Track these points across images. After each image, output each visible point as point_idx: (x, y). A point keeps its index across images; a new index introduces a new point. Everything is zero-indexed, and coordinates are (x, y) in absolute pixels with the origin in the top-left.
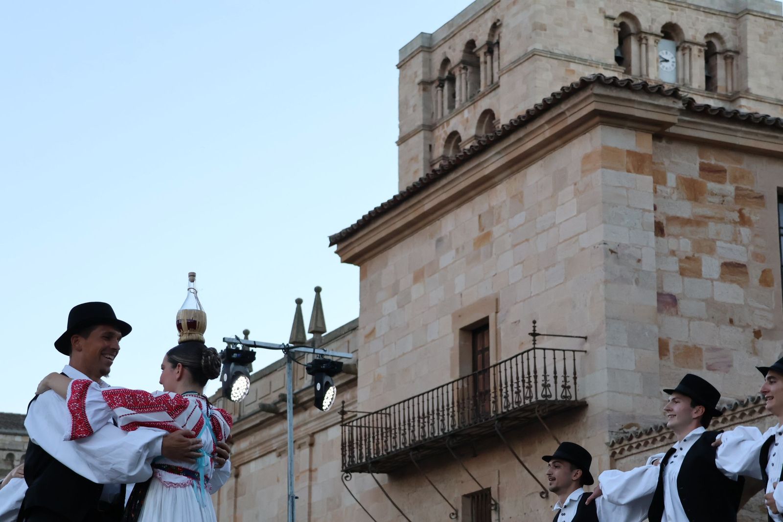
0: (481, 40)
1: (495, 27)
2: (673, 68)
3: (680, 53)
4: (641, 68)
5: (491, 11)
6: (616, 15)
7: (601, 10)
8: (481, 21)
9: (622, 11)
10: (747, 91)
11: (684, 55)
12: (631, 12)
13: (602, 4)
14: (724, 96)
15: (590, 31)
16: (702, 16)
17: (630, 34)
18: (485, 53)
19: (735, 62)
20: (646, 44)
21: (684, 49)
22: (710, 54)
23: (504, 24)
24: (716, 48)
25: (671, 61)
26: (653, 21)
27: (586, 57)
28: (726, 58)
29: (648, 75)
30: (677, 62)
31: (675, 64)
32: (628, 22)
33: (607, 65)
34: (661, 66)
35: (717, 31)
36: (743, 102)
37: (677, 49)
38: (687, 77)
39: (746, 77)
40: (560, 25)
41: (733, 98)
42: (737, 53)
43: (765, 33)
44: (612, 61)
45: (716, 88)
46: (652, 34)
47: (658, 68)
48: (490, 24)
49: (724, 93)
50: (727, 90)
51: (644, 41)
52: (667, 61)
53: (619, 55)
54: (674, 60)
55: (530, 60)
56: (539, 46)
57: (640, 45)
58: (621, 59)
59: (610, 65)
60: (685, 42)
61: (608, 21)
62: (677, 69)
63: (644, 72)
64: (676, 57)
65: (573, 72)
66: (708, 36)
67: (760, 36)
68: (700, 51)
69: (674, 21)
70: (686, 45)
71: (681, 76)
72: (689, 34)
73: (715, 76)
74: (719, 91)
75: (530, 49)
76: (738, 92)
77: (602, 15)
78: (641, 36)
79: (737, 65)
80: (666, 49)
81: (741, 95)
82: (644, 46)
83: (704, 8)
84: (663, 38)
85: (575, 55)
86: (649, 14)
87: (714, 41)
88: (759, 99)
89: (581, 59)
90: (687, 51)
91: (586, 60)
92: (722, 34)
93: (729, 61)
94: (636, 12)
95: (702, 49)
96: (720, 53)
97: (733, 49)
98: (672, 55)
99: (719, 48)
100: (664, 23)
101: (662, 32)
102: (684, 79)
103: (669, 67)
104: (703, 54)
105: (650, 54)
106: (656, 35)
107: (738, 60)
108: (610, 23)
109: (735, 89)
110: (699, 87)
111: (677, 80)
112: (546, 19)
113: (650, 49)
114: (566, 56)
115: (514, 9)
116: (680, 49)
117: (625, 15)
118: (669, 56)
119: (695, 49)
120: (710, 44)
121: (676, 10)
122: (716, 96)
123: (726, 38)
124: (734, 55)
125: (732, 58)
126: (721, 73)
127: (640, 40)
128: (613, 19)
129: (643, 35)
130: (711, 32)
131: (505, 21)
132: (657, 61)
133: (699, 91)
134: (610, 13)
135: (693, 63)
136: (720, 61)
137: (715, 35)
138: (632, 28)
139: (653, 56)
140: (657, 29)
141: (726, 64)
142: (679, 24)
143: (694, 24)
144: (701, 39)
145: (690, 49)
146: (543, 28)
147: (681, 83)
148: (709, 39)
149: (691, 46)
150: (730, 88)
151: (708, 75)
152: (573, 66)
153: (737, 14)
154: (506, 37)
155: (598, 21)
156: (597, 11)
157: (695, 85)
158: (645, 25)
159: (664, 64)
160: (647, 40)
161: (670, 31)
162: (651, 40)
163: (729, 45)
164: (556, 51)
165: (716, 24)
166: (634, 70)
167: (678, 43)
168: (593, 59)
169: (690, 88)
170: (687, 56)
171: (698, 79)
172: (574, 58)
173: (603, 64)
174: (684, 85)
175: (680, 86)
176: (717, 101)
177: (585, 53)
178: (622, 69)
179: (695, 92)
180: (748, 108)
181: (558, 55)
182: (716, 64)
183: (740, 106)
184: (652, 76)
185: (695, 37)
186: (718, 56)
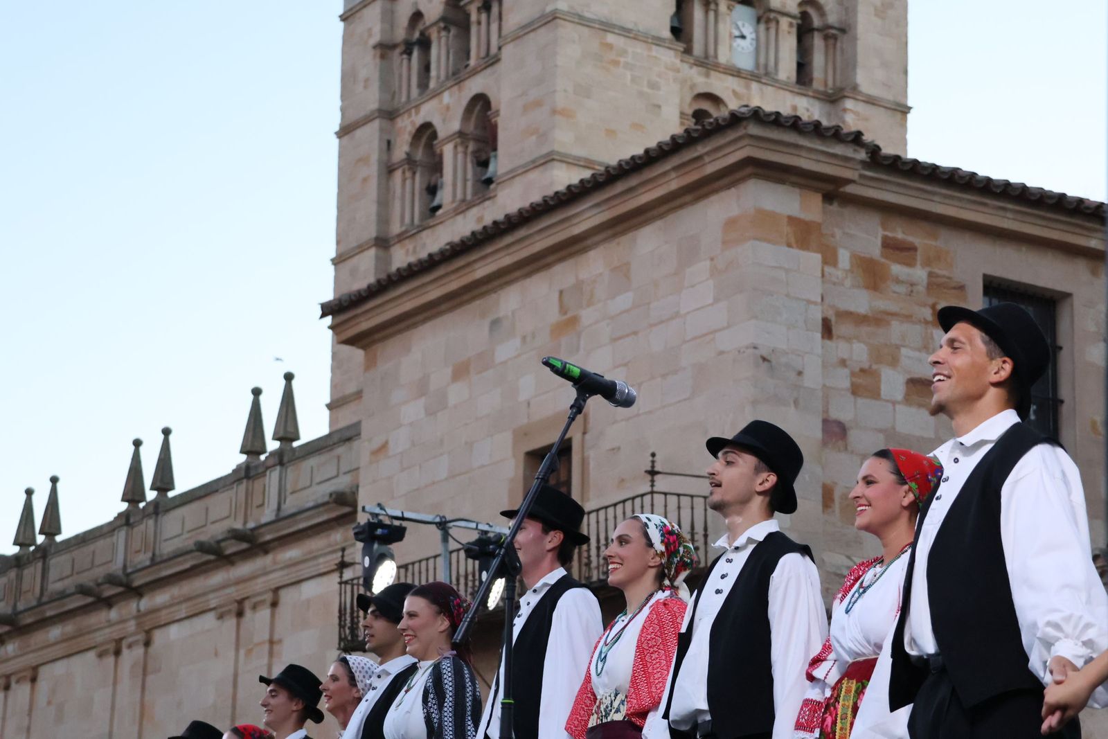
2: (752, 49)
3: (762, 27)
4: (706, 45)
10: (855, 88)
11: (768, 29)
14: (825, 93)
18: (479, 9)
19: (839, 44)
20: (716, 12)
21: (768, 21)
22: (804, 29)
24: (812, 22)
25: (749, 37)
27: (630, 26)
28: (826, 38)
29: (716, 56)
30: (757, 39)
31: (754, 42)
33: (659, 39)
34: (735, 44)
36: (849, 104)
37: (759, 20)
38: (771, 63)
39: (854, 67)
41: (833, 98)
42: (843, 31)
43: (883, 5)
44: (667, 34)
45: (811, 80)
47: (731, 46)
49: (822, 88)
50: (826, 85)
51: (712, 6)
52: (743, 37)
53: (676, 24)
54: (754, 36)
55: (548, 26)
56: (562, 6)
57: (707, 12)
58: (680, 31)
59: (663, 39)
60: (771, 11)
62: (757, 50)
63: (711, 52)
64: (757, 32)
65: (610, 47)
66: (802, 3)
67: (876, 9)
68: (791, 25)
70: (772, 15)
71: (762, 61)
73: (810, 63)
74: (816, 85)
75: (549, 9)
76: (842, 89)
79: (842, 50)
80: (742, 20)
81: (846, 94)
82: (712, 14)
84: (740, 3)
85: (615, 22)
87: (811, 11)
88: (871, 101)
89: (622, 28)
90: (773, 25)
91: (629, 31)
92: (822, 1)
93: (831, 42)
95: (794, 22)
96: (818, 30)
97: (836, 25)
98: (751, 30)
99: (817, 22)
102: (766, 66)
103: (746, 45)
104: (794, 30)
105: (721, 26)
107: (843, 42)
109: (838, 84)
110: (788, 78)
111: (757, 65)
113: (720, 18)
114: (602, 23)
116: (763, 20)
118: (748, 30)
119: (784, 22)
120: (804, 16)
122: (811, 94)
123: (828, 10)
124: (838, 34)
125: (835, 38)
126: (818, 60)
127: (707, 5)
132: (731, 34)
133: (786, 84)
135: (781, 43)
136: (818, 42)
137: (813, 2)
139: (725, 28)
141: (827, 46)
144: (793, 8)
145: (778, 22)
147: (762, 71)
148: (804, 8)
149: (779, 17)
150: (830, 83)
151: (801, 61)
152: (610, 38)
157: (782, 75)
159: (739, 41)
160: (717, 5)
162: (723, 5)
163: (832, 19)
164: (587, 15)
166: (698, 48)
167: (761, 12)
168: (641, 29)
169: (777, 81)
170: (773, 31)
171: (787, 68)
172: (614, 26)
173: (654, 38)
174: (767, 74)
175: (762, 75)
176: (811, 100)
177: (628, 18)
178: (680, 46)
179: (782, 86)
180: (856, 113)
181: (589, 20)
182: (812, 45)
183: (845, 110)
184: (722, 59)
185: (784, 5)
186: (816, 34)
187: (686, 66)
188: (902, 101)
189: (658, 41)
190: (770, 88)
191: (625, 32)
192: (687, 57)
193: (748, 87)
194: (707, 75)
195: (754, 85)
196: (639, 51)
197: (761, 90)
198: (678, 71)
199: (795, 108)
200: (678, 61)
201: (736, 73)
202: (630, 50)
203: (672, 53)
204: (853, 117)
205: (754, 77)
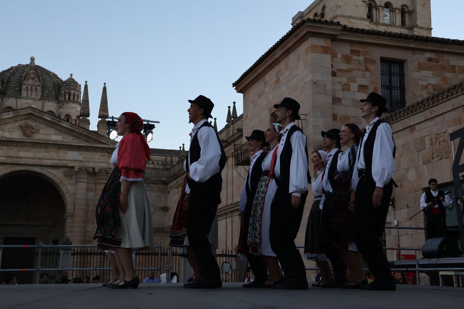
0: (319, 12)
1: (324, 8)
2: (389, 18)
3: (391, 13)
4: (377, 19)
5: (322, 2)
6: (367, 0)
8: (319, 6)
10: (417, 25)
11: (393, 13)
14: (409, 27)
15: (357, 7)
17: (373, 7)
18: (321, 17)
19: (412, 15)
21: (393, 11)
22: (403, 12)
24: (405, 10)
25: (388, 16)
26: (381, 2)
27: (356, 16)
28: (409, 14)
29: (379, 22)
30: (390, 16)
31: (390, 17)
32: (372, 2)
33: (364, 19)
34: (385, 18)
35: (405, 4)
36: (415, 29)
37: (391, 12)
39: (416, 20)
40: (346, 5)
41: (411, 28)
42: (413, 11)
43: (423, 4)
44: (366, 17)
46: (381, 6)
47: (383, 19)
48: (322, 7)
51: (378, 9)
52: (387, 16)
53: (369, 15)
54: (389, 15)
55: (335, 19)
56: (338, 13)
57: (376, 11)
58: (370, 17)
59: (365, 19)
60: (393, 9)
61: (364, 3)
62: (390, 18)
63: (378, 21)
64: (390, 14)
65: (351, 22)
66: (402, 6)
67: (421, 5)
68: (399, 11)
69: (389, 1)
70: (394, 10)
71: (392, 21)
72: (395, 6)
73: (405, 20)
74: (407, 26)
75: (335, 15)
76: (413, 26)
77: (362, 1)
78: (377, 8)
79: (413, 16)
80: (387, 12)
81: (414, 27)
82: (378, 11)
84: (385, 8)
87: (404, 7)
88: (421, 28)
89: (354, 17)
90: (394, 12)
91: (356, 18)
92: (407, 5)
93: (410, 14)
95: (400, 11)
96: (407, 12)
97: (411, 10)
98: (389, 14)
99: (406, 10)
100: (385, 2)
101: (384, 5)
102: (393, 22)
103: (387, 18)
104: (400, 13)
105: (380, 14)
106: (382, 7)
109: (412, 25)
110: (399, 25)
111: (391, 23)
112: (341, 4)
113: (380, 12)
114: (348, 16)
115: (330, 1)
116: (392, 11)
117: (371, 0)
118: (388, 14)
119: (397, 11)
120: (403, 9)
122: (405, 28)
123: (409, 6)
124: (412, 12)
126: (407, 19)
127: (376, 9)
128: (366, 2)
129: (377, 7)
130: (403, 4)
131: (327, 5)
132: (383, 16)
135: (397, 17)
136: (407, 15)
137: (405, 5)
138: (373, 5)
139: (381, 14)
140: (383, 4)
141: (409, 16)
142: (391, 2)
143: (397, 2)
144: (399, 7)
145: (395, 11)
146: (340, 7)
147: (392, 24)
150: (410, 24)
151: (402, 20)
152: (351, 20)
154: (327, 11)
155: (360, 3)
157: (397, 24)
158: (378, 3)
159: (385, 17)
160: (379, 9)
161: (388, 5)
162: (381, 9)
163: (410, 9)
164: (344, 15)
165: (405, 2)
166: (375, 20)
167: (391, 9)
168: (359, 17)
169: (396, 26)
170: (394, 14)
171: (399, 22)
172: (352, 17)
174: (393, 24)
175: (392, 25)
176: (405, 30)
177: (355, 15)
178: (369, 20)
179: (398, 27)
180: (417, 31)
181: (345, 16)
182: (405, 16)
183: (414, 31)
184: (381, 22)
185: (397, 7)
186: (406, 13)
187: (371, 25)
188: (430, 27)
189: (363, 19)
190: (394, 28)
191: (355, 18)
192: (371, 23)
193: (388, 28)
194: (377, 26)
195: (390, 27)
196: (358, 22)
197: (392, 28)
198: (369, 26)
199: (401, 32)
200: (369, 24)
201: (385, 25)
202: (356, 22)
203: (367, 22)
204: (417, 32)
205: (390, 25)
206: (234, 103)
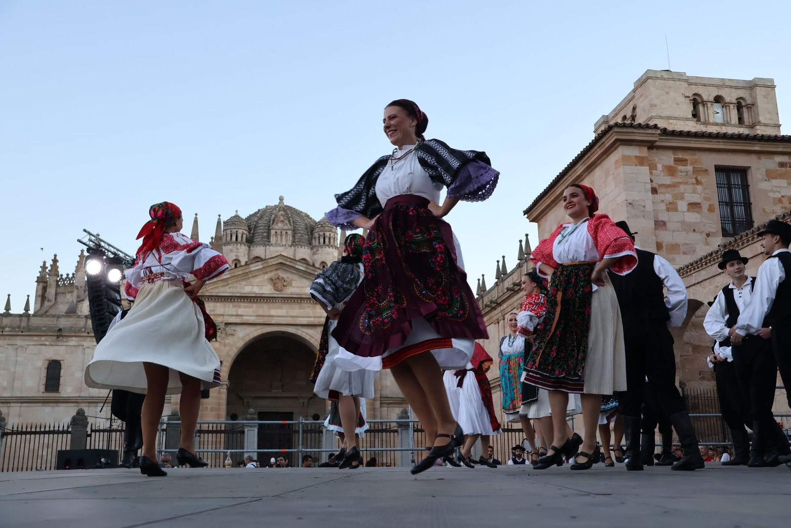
0: (629, 115)
1: (634, 109)
2: (721, 116)
3: (724, 109)
4: (705, 118)
5: (632, 101)
6: (691, 95)
7: (682, 94)
8: (628, 106)
9: (694, 93)
10: (759, 122)
11: (726, 109)
12: (698, 93)
13: (683, 91)
14: (747, 125)
15: (678, 104)
16: (733, 90)
17: (699, 103)
18: (631, 120)
19: (752, 109)
21: (726, 106)
22: (739, 107)
23: (638, 106)
25: (720, 113)
26: (709, 95)
27: (677, 116)
28: (747, 108)
29: (709, 121)
30: (723, 113)
32: (697, 97)
35: (742, 96)
36: (758, 127)
37: (723, 107)
38: (729, 119)
39: (758, 116)
40: (663, 103)
41: (752, 127)
42: (753, 105)
43: (766, 94)
44: (690, 116)
45: (744, 122)
46: (709, 102)
47: (714, 116)
48: (632, 107)
50: (749, 123)
51: (706, 105)
52: (718, 113)
53: (694, 113)
55: (651, 121)
56: (654, 114)
57: (704, 107)
58: (695, 115)
59: (689, 118)
60: (726, 103)
61: (687, 98)
62: (723, 116)
63: (707, 120)
64: (723, 111)
65: (671, 124)
66: (737, 99)
68: (734, 106)
69: (720, 94)
70: (727, 105)
71: (725, 119)
72: (727, 99)
73: (743, 117)
74: (745, 124)
75: (650, 116)
76: (754, 123)
77: (683, 96)
78: (704, 103)
79: (754, 111)
80: (717, 108)
81: (756, 124)
82: (706, 108)
83: (734, 86)
84: (715, 103)
86: (707, 93)
87: (741, 101)
88: (766, 125)
90: (728, 107)
91: (677, 118)
92: (744, 97)
93: (749, 109)
94: (700, 92)
97: (751, 104)
98: (721, 110)
99: (743, 104)
100: (715, 96)
101: (714, 100)
102: (727, 121)
103: (720, 116)
104: (736, 108)
105: (709, 111)
106: (711, 102)
107: (754, 108)
108: (688, 99)
109: (754, 122)
110: (735, 123)
111: (724, 121)
112: (656, 102)
113: (709, 108)
114: (667, 117)
115: (641, 99)
117: (695, 94)
118: (719, 110)
119: (732, 106)
120: (739, 103)
121: (720, 89)
122: (744, 126)
123: (746, 99)
124: (751, 106)
125: (751, 108)
126: (746, 115)
127: (704, 105)
128: (689, 97)
129: (705, 103)
130: (738, 97)
132: (713, 113)
134: (687, 94)
135: (731, 113)
136: (745, 110)
137: (741, 98)
138: (699, 100)
139: (711, 112)
140: (712, 99)
141: (748, 111)
142: (722, 95)
143: (730, 95)
144: (734, 101)
145: (729, 106)
146: (655, 106)
147: (726, 122)
148: (738, 100)
149: (729, 104)
150: (751, 122)
151: (739, 117)
152: (671, 121)
153: (751, 87)
154: (638, 112)
155: (683, 99)
156: (681, 95)
157: (733, 122)
158: (705, 98)
159: (717, 114)
161: (718, 99)
162: (709, 104)
163: (749, 102)
164: (662, 115)
165: (741, 93)
166: (702, 119)
167: (723, 104)
168: (681, 116)
169: (731, 124)
170: (728, 109)
171: (735, 119)
172: (672, 117)
173: (686, 118)
174: (728, 123)
176: (744, 128)
177: (676, 114)
178: (695, 119)
179: (734, 126)
180: (761, 130)
181: (663, 117)
182: (743, 111)
183: (757, 129)
184: (711, 121)
185: (731, 100)
186: (744, 107)
187: (699, 125)
188: (778, 123)
189: (687, 119)
190: (729, 127)
191: (676, 118)
192: (698, 123)
193: (721, 128)
194: (706, 127)
195: (723, 127)
196: (681, 123)
197: (726, 128)
198: (696, 127)
199: (739, 132)
200: (695, 124)
201: (717, 124)
202: (678, 124)
203: (693, 122)
204: (760, 131)
205: (723, 124)
206: (527, 235)
